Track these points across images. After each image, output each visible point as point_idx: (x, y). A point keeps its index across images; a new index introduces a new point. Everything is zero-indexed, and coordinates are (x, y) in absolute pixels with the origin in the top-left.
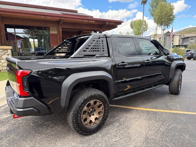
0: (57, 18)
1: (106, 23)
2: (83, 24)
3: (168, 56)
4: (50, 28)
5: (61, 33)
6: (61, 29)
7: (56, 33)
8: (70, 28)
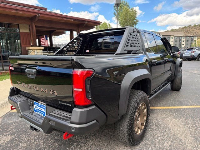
0: (32, 14)
1: (85, 23)
2: (60, 22)
3: (174, 53)
4: (20, 25)
5: (35, 32)
6: (35, 27)
7: (27, 31)
8: (45, 26)
